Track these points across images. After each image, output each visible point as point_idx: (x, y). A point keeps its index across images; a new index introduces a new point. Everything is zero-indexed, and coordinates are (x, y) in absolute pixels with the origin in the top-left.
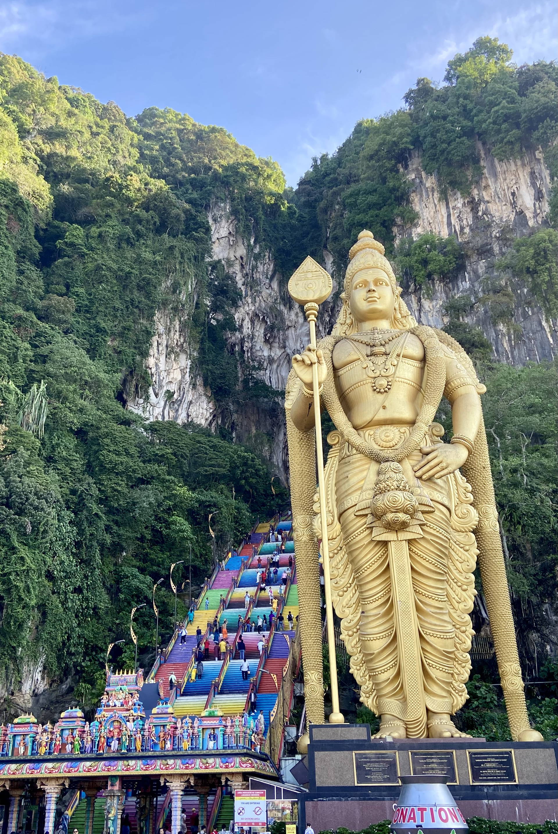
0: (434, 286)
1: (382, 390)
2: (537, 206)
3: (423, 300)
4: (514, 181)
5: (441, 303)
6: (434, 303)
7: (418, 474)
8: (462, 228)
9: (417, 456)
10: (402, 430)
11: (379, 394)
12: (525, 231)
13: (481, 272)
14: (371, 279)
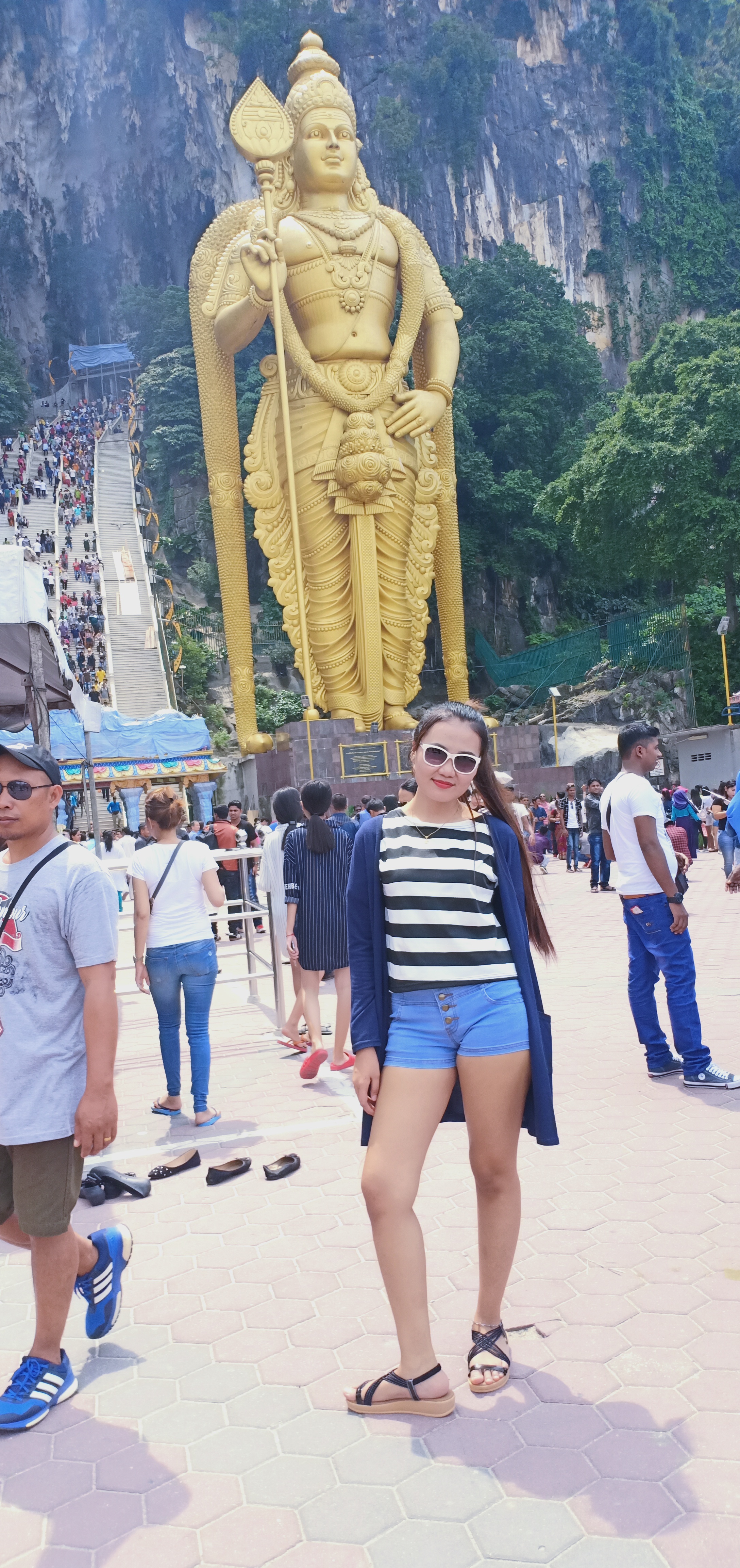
1: (353, 309)
7: (391, 429)
9: (389, 405)
10: (373, 367)
11: (349, 314)
12: (434, 16)
13: (367, 76)
14: (331, 126)
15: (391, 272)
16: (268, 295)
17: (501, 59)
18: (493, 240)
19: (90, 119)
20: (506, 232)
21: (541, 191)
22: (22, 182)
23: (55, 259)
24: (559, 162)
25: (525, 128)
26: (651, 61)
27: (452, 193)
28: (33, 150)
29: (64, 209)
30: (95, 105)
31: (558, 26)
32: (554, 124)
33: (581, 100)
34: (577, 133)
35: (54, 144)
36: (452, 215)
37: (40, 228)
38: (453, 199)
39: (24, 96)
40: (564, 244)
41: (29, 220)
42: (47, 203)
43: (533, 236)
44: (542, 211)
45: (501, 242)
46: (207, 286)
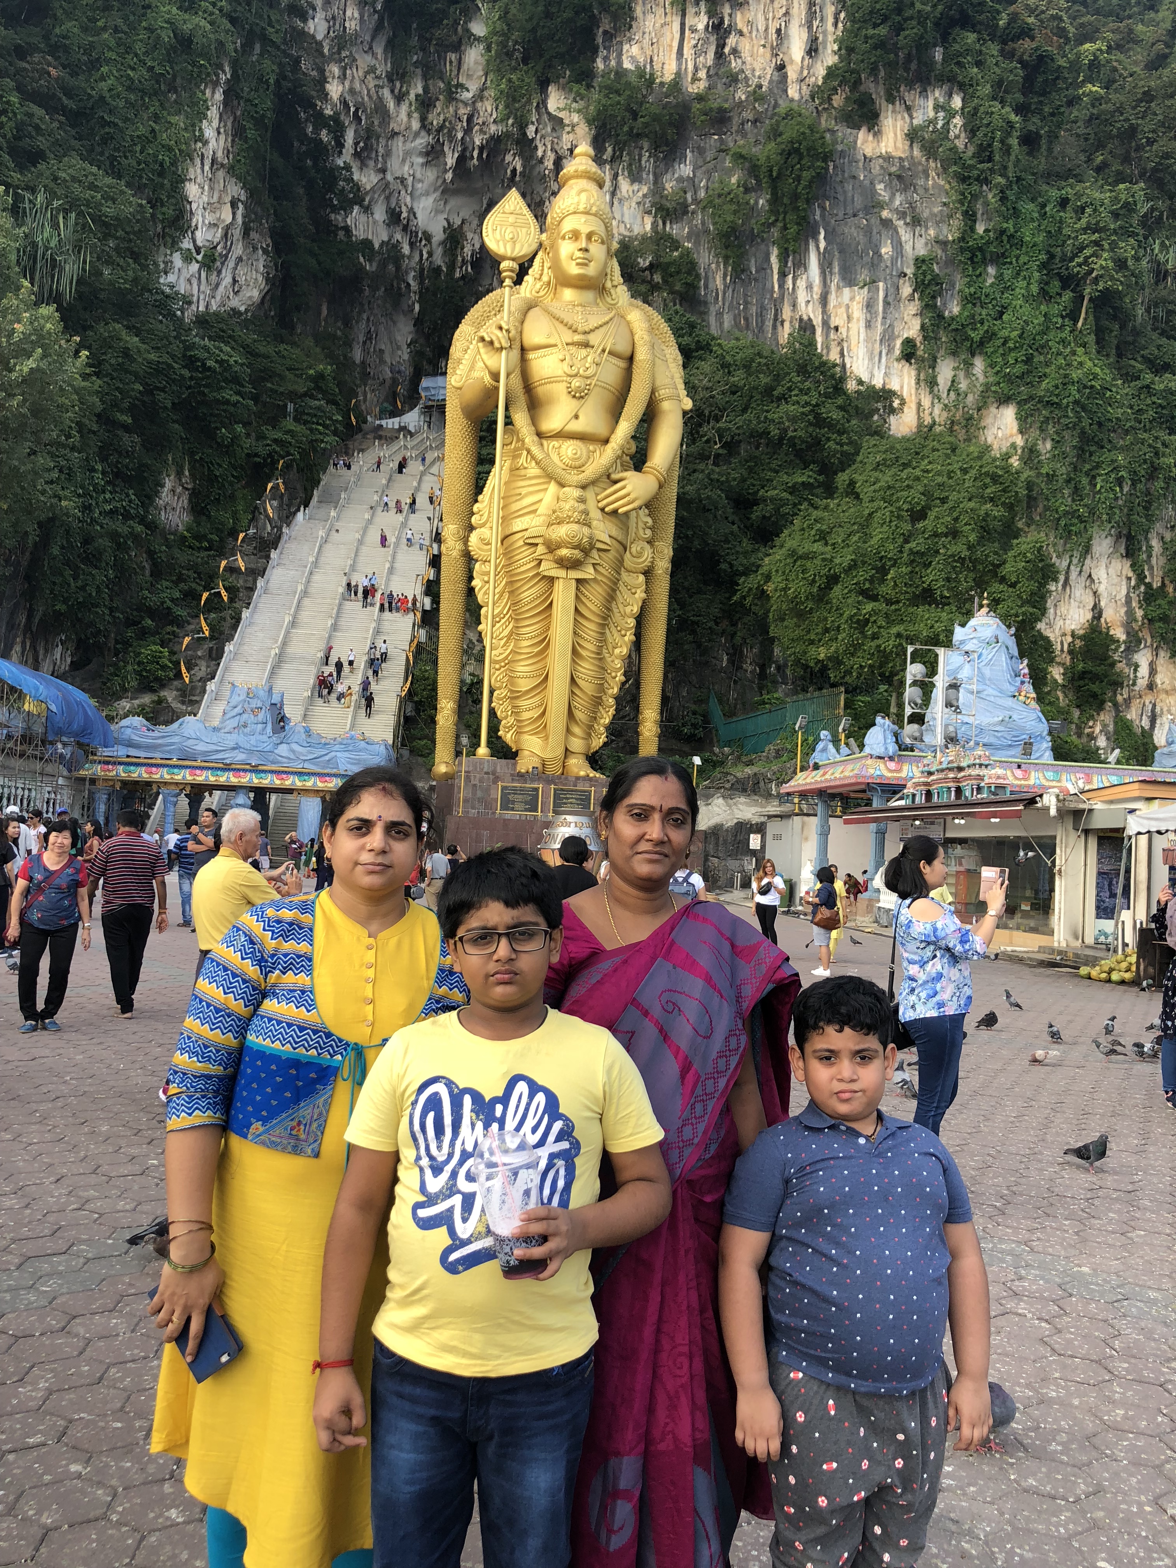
0: (640, 160)
1: (578, 395)
2: (806, 62)
3: (620, 178)
4: (784, 10)
5: (645, 189)
6: (636, 187)
7: (601, 505)
8: (696, 69)
9: (602, 483)
10: (591, 447)
11: (573, 399)
12: (781, 102)
13: (709, 155)
14: (585, 230)
15: (622, 364)
16: (496, 377)
17: (840, 148)
18: (810, 319)
19: (475, 161)
20: (824, 312)
21: (864, 276)
22: (404, 215)
23: (427, 289)
24: (883, 251)
25: (855, 216)
26: (990, 159)
27: (776, 271)
28: (420, 185)
29: (443, 243)
30: (481, 149)
31: (903, 118)
32: (885, 214)
33: (915, 191)
34: (906, 224)
35: (440, 181)
36: (773, 291)
37: (417, 258)
38: (776, 277)
39: (417, 135)
40: (879, 328)
41: (406, 249)
42: (428, 237)
43: (849, 318)
44: (862, 295)
45: (817, 321)
46: (459, 362)
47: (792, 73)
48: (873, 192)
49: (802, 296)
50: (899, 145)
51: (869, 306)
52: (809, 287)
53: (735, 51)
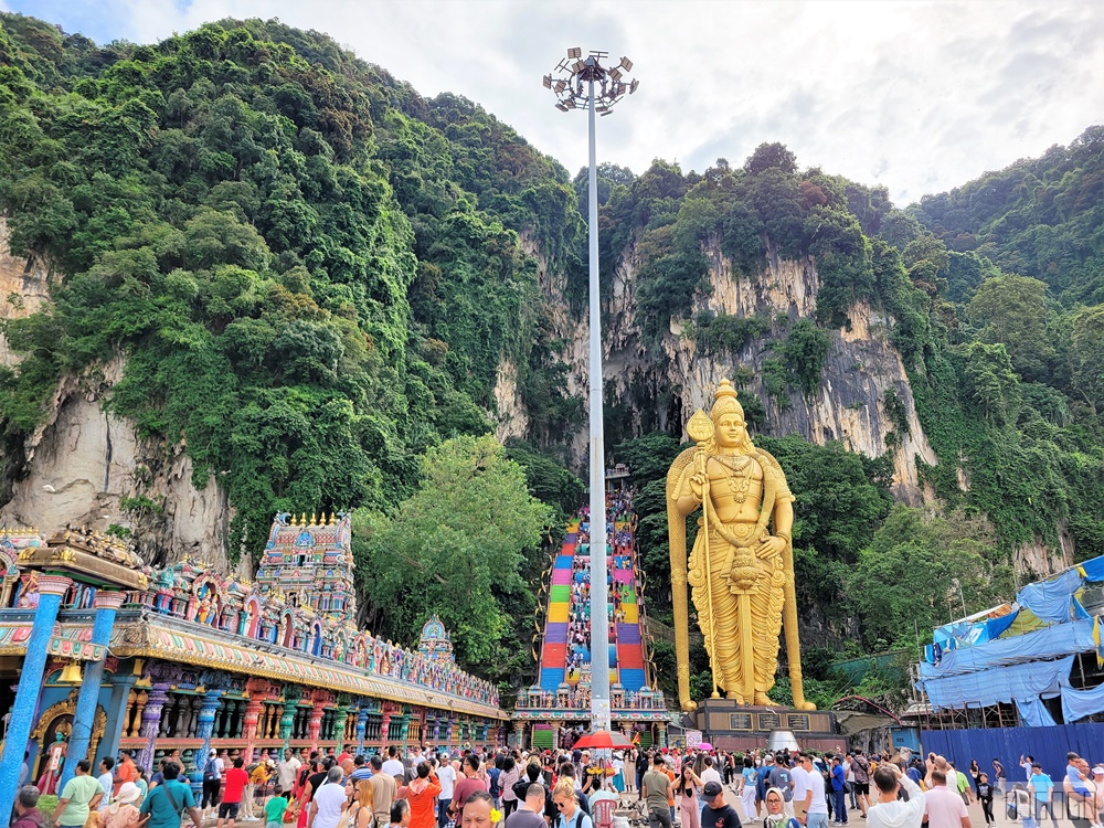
0: (724, 354)
1: (740, 501)
2: (806, 299)
3: (715, 364)
4: (791, 276)
5: (729, 368)
6: (723, 367)
7: (758, 555)
9: (757, 544)
10: (749, 526)
11: (738, 503)
12: (796, 320)
13: (761, 349)
14: (732, 421)
15: (759, 483)
16: (700, 497)
17: (832, 340)
18: (829, 427)
20: (837, 423)
21: (856, 403)
24: (865, 389)
25: (846, 372)
30: (624, 342)
31: (864, 322)
33: (877, 357)
34: (876, 374)
36: (806, 415)
38: (806, 407)
40: (870, 429)
43: (852, 424)
44: (856, 415)
45: (834, 429)
46: (674, 486)
47: (800, 306)
48: (855, 361)
49: (823, 416)
50: (864, 334)
51: (862, 417)
52: (826, 411)
53: (768, 298)
